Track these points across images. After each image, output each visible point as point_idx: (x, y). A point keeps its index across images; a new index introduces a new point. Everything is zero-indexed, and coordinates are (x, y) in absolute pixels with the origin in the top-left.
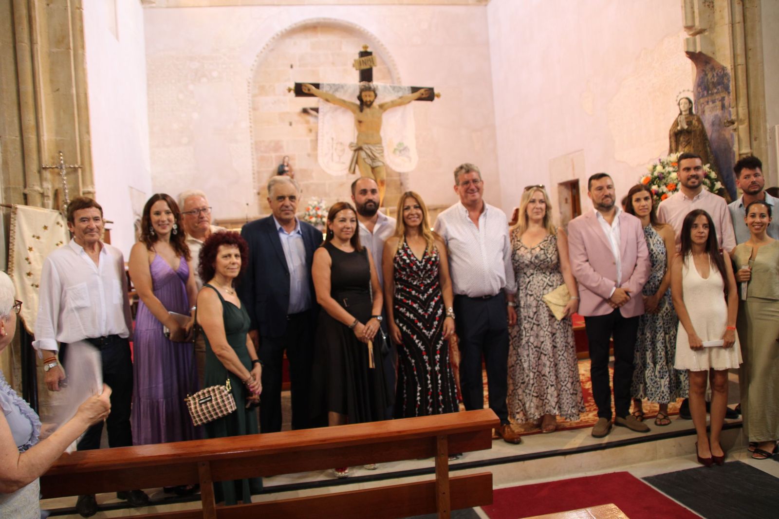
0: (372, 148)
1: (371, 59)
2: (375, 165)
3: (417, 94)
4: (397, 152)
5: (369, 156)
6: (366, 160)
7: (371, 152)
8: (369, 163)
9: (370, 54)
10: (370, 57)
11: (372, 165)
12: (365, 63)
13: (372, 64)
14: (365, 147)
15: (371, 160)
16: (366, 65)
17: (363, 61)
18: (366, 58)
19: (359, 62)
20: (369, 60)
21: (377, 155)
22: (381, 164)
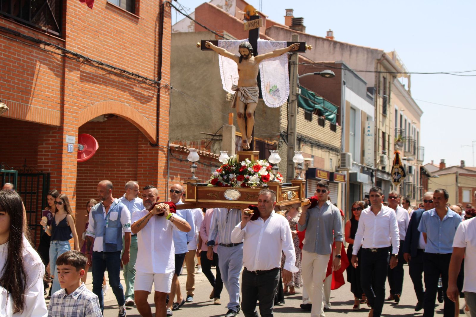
0: (246, 89)
1: (257, 22)
2: (248, 102)
3: (289, 48)
4: (272, 92)
6: (240, 98)
7: (245, 92)
8: (242, 100)
9: (258, 17)
10: (257, 20)
11: (245, 102)
12: (252, 25)
13: (257, 25)
14: (241, 88)
15: (245, 98)
16: (253, 26)
17: (251, 23)
18: (253, 21)
19: (248, 24)
20: (256, 22)
21: (249, 95)
22: (252, 101)
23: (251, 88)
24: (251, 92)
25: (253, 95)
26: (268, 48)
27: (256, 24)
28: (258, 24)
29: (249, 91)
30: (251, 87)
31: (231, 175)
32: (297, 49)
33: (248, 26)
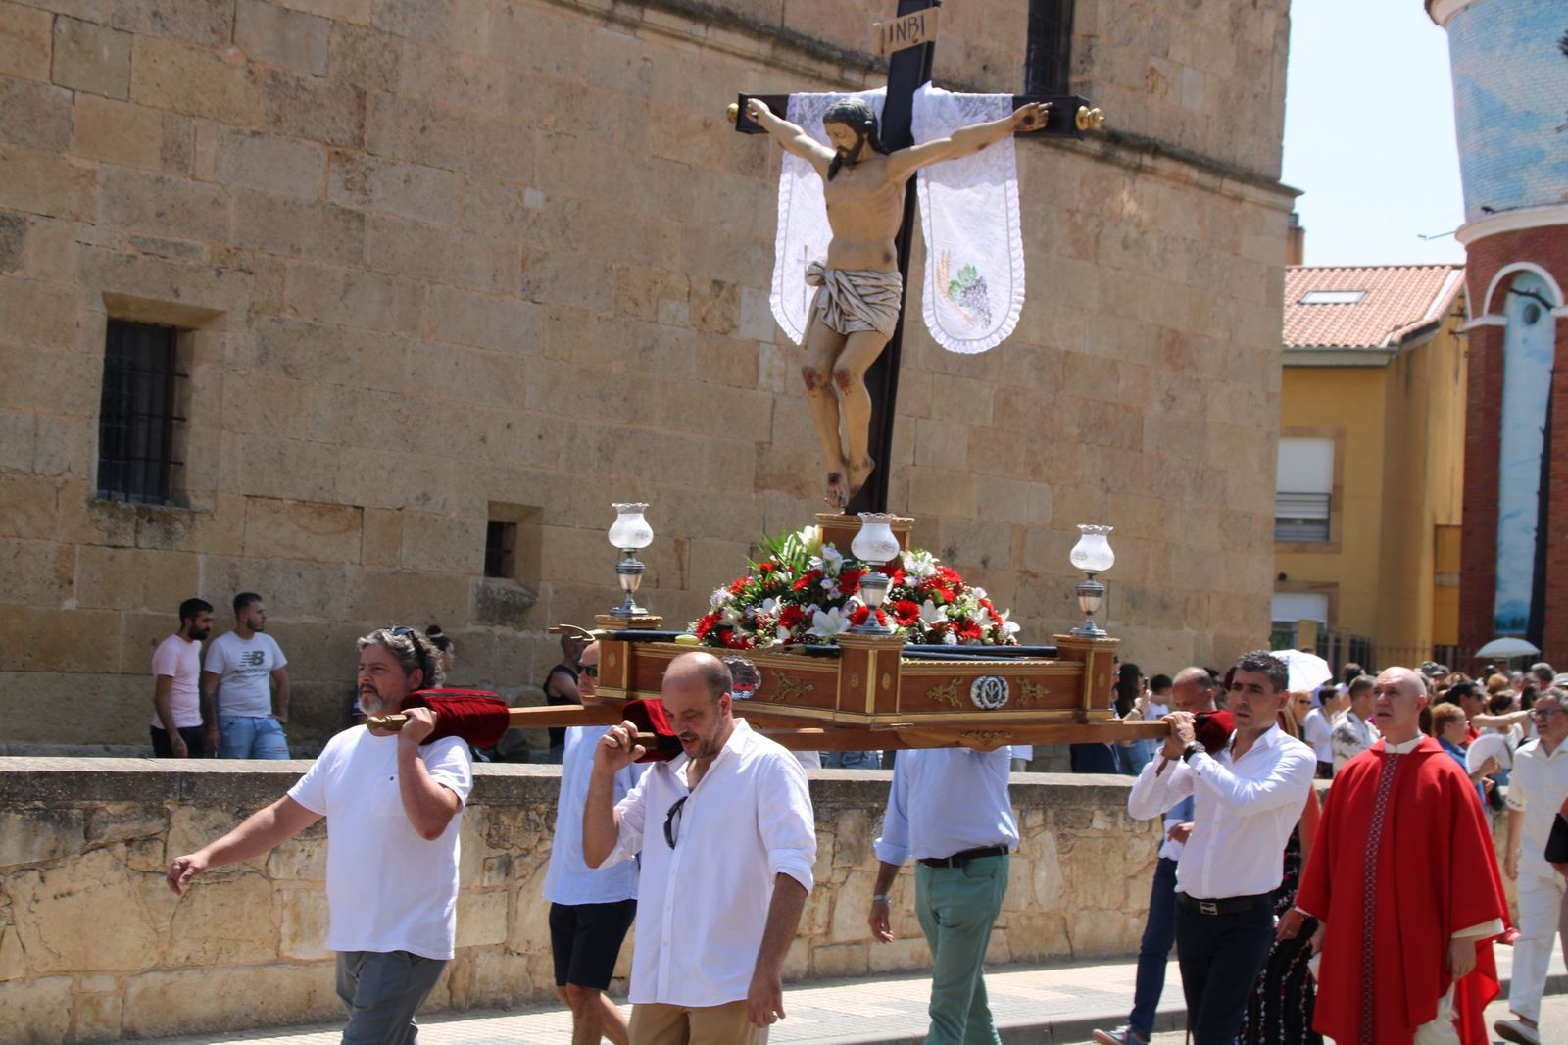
1: (919, 22)
2: (848, 330)
5: (835, 303)
7: (840, 291)
8: (830, 323)
10: (918, 14)
11: (839, 330)
13: (919, 36)
14: (829, 277)
16: (904, 38)
17: (898, 27)
18: (907, 17)
19: (887, 32)
20: (915, 24)
21: (853, 301)
22: (863, 326)
23: (865, 278)
24: (862, 292)
25: (867, 303)
26: (946, 122)
27: (914, 28)
28: (920, 30)
29: (854, 286)
30: (864, 274)
31: (767, 602)
32: (1043, 126)
33: (887, 38)
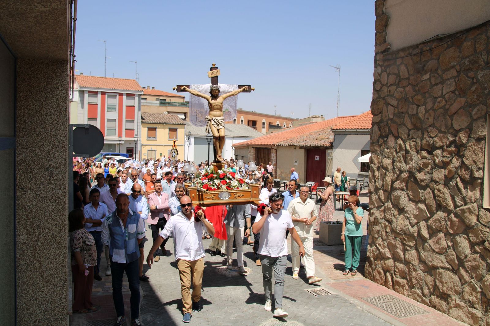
0: (218, 119)
2: (219, 128)
3: (241, 89)
5: (216, 123)
6: (215, 125)
8: (216, 127)
9: (217, 68)
10: (216, 70)
12: (213, 73)
14: (214, 118)
15: (217, 125)
23: (221, 118)
27: (216, 73)
29: (220, 120)
31: (215, 181)
